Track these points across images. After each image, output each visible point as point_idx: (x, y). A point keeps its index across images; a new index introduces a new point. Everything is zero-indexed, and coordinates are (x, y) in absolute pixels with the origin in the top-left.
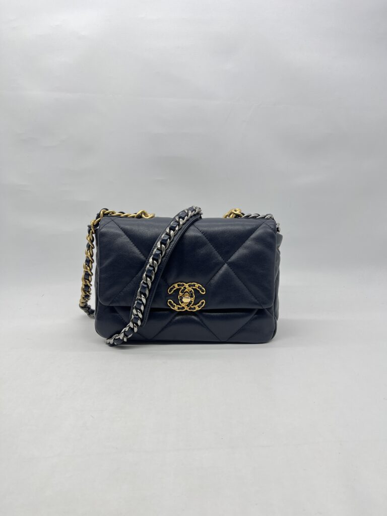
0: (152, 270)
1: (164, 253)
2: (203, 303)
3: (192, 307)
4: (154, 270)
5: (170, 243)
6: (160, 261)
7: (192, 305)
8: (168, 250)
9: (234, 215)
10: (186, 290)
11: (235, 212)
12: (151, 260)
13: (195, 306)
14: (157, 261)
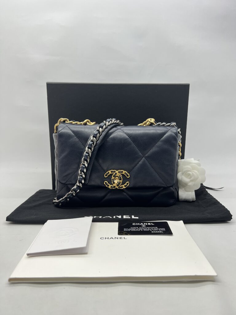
0: (87, 156)
1: (95, 143)
2: (128, 184)
3: (121, 186)
4: (89, 155)
5: (99, 136)
6: (93, 149)
7: (121, 185)
8: (98, 142)
9: (150, 123)
10: (117, 175)
11: (151, 121)
12: (87, 149)
13: (122, 186)
14: (91, 149)
